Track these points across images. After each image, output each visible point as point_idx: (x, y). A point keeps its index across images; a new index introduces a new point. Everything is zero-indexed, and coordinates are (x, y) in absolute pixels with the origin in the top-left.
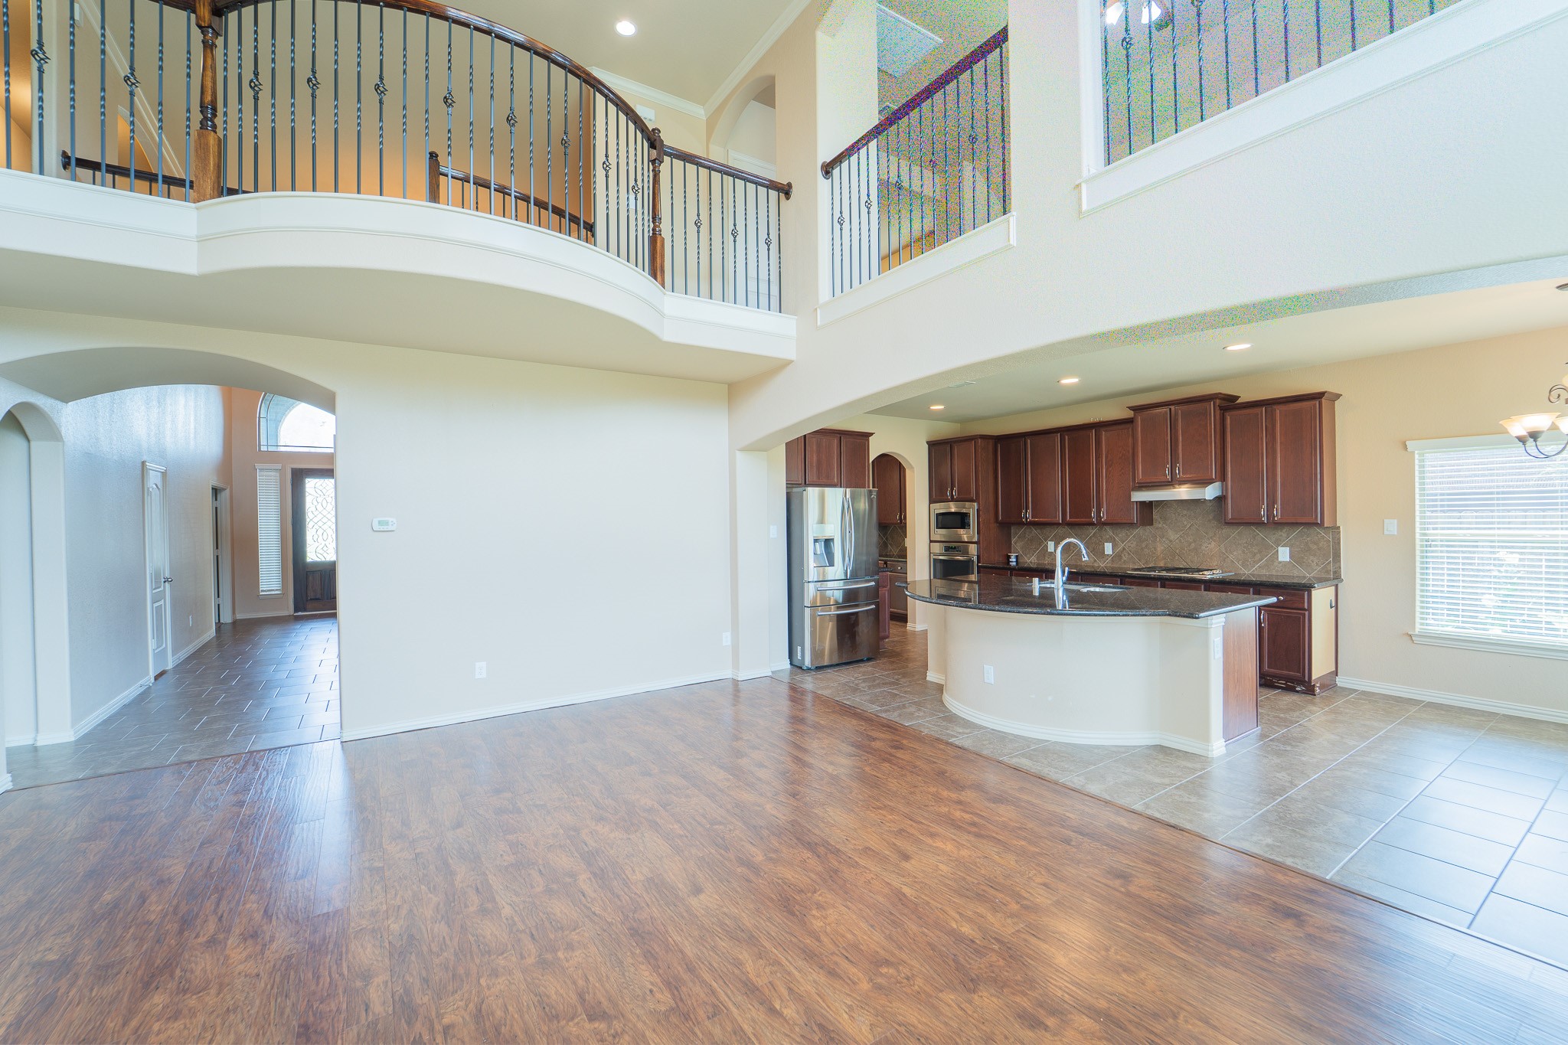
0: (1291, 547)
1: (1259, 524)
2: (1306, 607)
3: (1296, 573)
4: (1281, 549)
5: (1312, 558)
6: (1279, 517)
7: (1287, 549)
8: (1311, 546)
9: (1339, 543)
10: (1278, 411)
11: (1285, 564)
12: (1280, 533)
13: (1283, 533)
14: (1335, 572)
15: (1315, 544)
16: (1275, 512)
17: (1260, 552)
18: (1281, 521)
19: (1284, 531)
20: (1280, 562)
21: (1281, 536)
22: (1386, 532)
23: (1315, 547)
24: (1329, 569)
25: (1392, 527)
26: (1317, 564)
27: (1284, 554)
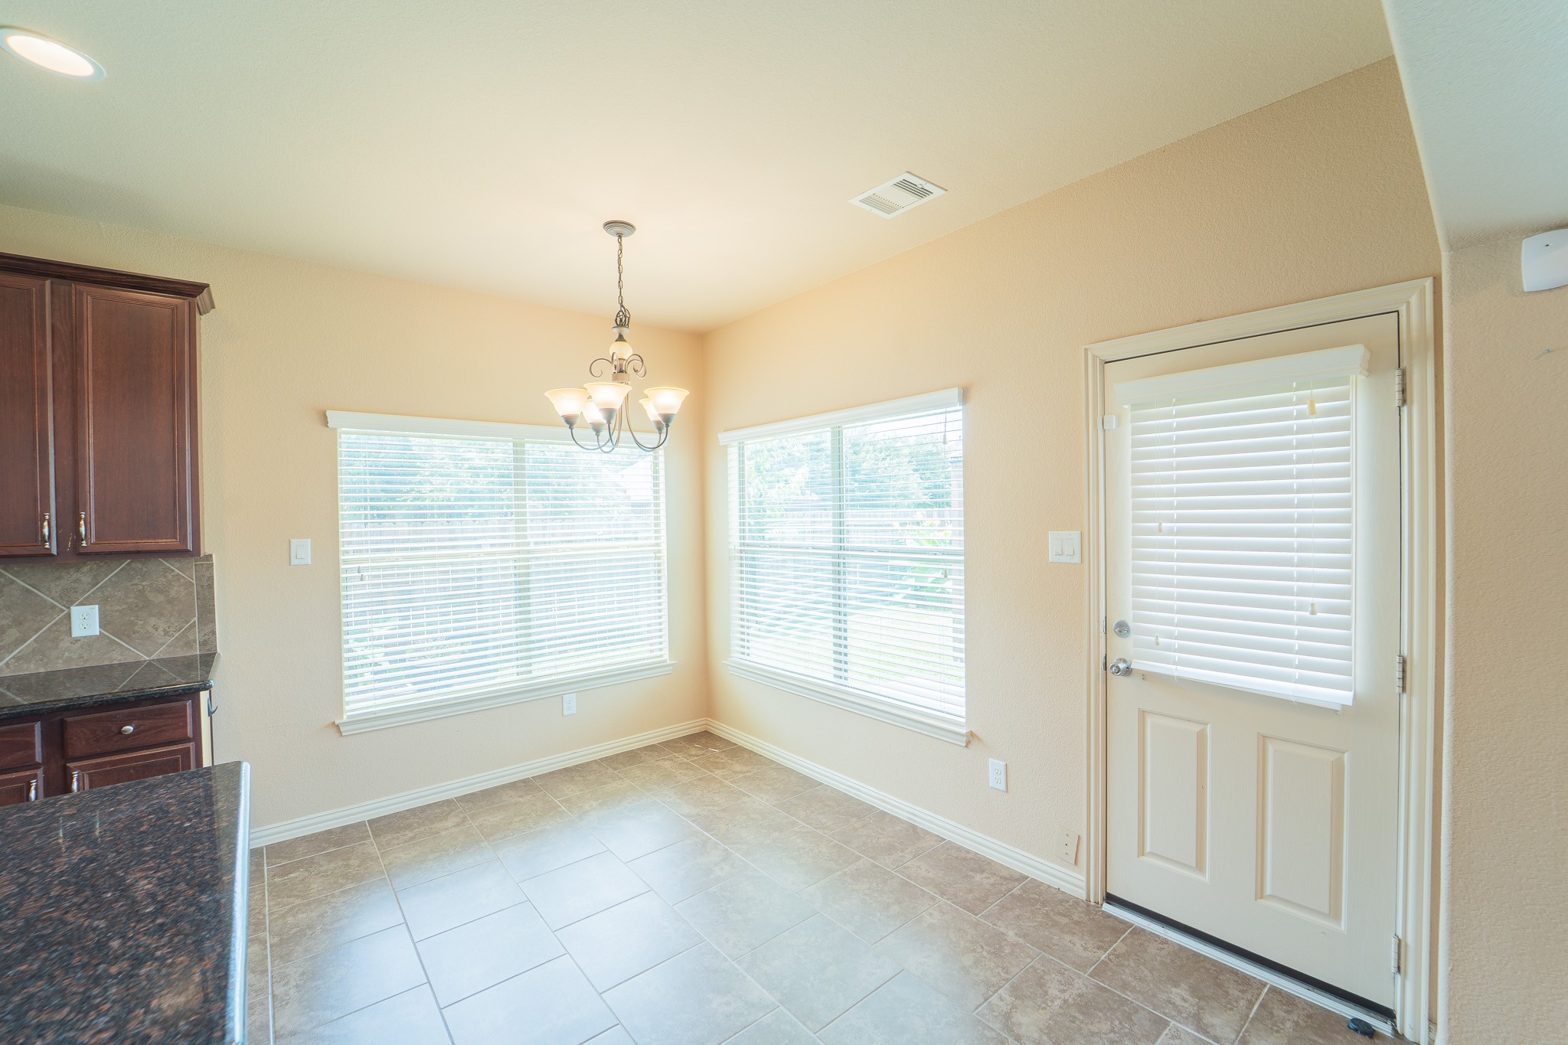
0: (103, 603)
1: (35, 557)
2: (190, 733)
3: (116, 658)
4: (76, 611)
5: (153, 621)
6: (93, 540)
7: (94, 610)
8: (151, 596)
9: (211, 587)
10: (90, 297)
11: (89, 642)
12: (75, 576)
13: (83, 575)
14: (204, 644)
15: (160, 591)
16: (83, 529)
17: (18, 623)
18: (98, 549)
19: (85, 569)
20: (77, 640)
21: (78, 581)
22: (294, 562)
23: (161, 598)
24: (191, 637)
25: (303, 551)
26: (166, 633)
27: (85, 620)
